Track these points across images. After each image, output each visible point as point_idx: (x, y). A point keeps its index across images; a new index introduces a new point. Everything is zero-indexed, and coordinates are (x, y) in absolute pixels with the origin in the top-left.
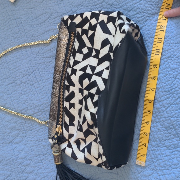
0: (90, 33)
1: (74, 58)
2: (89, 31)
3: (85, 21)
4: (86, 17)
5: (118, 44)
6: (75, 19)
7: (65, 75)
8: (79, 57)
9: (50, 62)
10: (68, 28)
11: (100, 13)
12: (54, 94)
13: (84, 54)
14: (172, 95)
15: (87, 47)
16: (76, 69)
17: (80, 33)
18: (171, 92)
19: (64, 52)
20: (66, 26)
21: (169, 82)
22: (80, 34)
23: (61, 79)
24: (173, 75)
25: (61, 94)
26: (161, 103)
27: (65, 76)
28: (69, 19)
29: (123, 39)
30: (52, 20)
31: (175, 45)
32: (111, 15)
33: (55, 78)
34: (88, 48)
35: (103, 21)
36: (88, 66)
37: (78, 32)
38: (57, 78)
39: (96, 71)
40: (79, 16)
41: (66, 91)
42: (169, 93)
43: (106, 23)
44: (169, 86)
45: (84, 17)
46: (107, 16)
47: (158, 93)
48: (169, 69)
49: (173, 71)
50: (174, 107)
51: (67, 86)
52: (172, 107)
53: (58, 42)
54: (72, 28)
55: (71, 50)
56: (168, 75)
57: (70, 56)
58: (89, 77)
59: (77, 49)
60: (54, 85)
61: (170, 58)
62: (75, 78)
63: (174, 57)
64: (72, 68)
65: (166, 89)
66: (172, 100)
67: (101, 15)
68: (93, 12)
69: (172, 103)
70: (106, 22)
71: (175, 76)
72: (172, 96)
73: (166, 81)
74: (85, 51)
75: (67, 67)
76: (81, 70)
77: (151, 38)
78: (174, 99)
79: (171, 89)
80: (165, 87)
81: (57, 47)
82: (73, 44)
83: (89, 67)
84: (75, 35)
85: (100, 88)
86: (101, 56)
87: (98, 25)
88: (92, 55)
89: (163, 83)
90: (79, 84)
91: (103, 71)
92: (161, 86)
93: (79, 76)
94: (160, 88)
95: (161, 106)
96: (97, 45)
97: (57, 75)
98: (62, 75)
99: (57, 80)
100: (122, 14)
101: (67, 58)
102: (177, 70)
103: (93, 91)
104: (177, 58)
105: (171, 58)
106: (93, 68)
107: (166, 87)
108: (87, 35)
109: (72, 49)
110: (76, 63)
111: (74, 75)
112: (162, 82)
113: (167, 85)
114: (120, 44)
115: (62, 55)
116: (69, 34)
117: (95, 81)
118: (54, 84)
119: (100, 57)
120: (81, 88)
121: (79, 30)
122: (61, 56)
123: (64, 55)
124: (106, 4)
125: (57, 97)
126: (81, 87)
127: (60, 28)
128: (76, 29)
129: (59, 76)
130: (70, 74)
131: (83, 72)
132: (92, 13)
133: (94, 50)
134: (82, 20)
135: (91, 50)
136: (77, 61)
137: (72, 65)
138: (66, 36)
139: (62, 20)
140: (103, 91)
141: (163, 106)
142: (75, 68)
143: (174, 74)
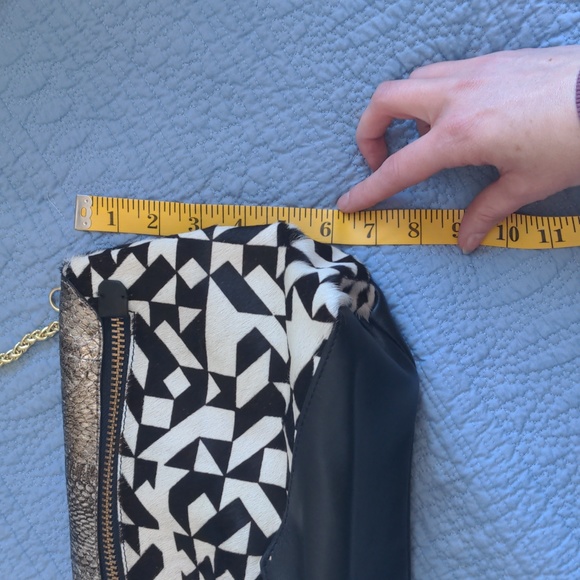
0: (187, 315)
1: (138, 416)
2: (181, 309)
3: (159, 273)
4: (161, 259)
5: (311, 363)
6: (118, 269)
7: (114, 483)
8: (157, 411)
9: (36, 433)
10: (94, 304)
11: (212, 240)
12: (81, 558)
13: (175, 396)
14: (525, 493)
15: (184, 369)
16: (151, 459)
17: (147, 317)
18: (515, 484)
19: (93, 396)
20: (87, 298)
21: (503, 448)
22: (148, 321)
23: (100, 501)
24: (512, 420)
25: (109, 558)
26: (488, 528)
27: (113, 489)
28: (93, 272)
29: (325, 342)
30: (17, 275)
31: (494, 311)
32: (255, 241)
33: (73, 499)
34: (188, 372)
35: (227, 266)
36: (201, 442)
37: (138, 317)
38: (81, 498)
39: (235, 461)
40: (131, 258)
41: (126, 548)
42: (509, 490)
43: (240, 272)
44: (504, 465)
45: (152, 258)
46: (240, 248)
47: (469, 494)
48: (493, 402)
49: (509, 404)
50: (537, 540)
51: (126, 527)
52: (532, 540)
53: (62, 359)
54: (110, 305)
55: (122, 386)
56: (493, 425)
57: (120, 411)
58: (212, 487)
59: (142, 381)
60: (73, 524)
61: (487, 361)
62: (154, 498)
63: (503, 356)
64: (135, 456)
65: (498, 475)
66: (525, 514)
67: (216, 246)
68: (182, 236)
69: (528, 524)
70: (239, 269)
71: (519, 421)
72: (525, 499)
73: (490, 447)
74: (177, 383)
75: (116, 453)
76: (172, 463)
77: (407, 294)
78: (532, 508)
79: (515, 475)
80: (492, 471)
81: (63, 380)
82: (126, 361)
83: (202, 447)
84: (126, 326)
85: (261, 525)
86: (243, 398)
87: (213, 285)
88: (208, 399)
89: (481, 455)
90: (172, 518)
91: (259, 456)
92: (478, 467)
93: (170, 487)
94: (473, 477)
95: (490, 537)
96: (222, 358)
97: (81, 487)
98: (101, 484)
99: (85, 504)
100: (296, 234)
101: (111, 418)
102: (519, 399)
103: (237, 543)
104: (512, 359)
105: (491, 360)
106: (220, 451)
107: (496, 469)
108: (175, 325)
109: (123, 379)
110: (149, 435)
111: (147, 484)
112: (478, 452)
113: (495, 463)
114: (317, 360)
115: (89, 407)
116: (103, 326)
117: (238, 503)
118: (74, 521)
119: (241, 402)
120: (184, 533)
121: (141, 308)
122: (86, 411)
123: (95, 406)
124: (217, 193)
125: (94, 569)
126: (182, 531)
127: (63, 308)
128: (127, 304)
129: (88, 488)
130: (130, 480)
131: (183, 473)
132: (178, 242)
133: (211, 380)
134: (144, 270)
135: (198, 379)
136: (152, 427)
137: (132, 445)
138: (91, 334)
139: (65, 274)
140: (274, 535)
141: (498, 537)
142: (146, 455)
143: (513, 415)
